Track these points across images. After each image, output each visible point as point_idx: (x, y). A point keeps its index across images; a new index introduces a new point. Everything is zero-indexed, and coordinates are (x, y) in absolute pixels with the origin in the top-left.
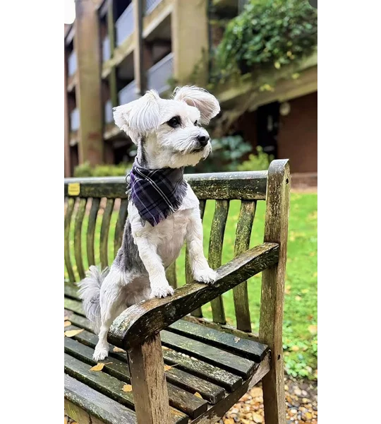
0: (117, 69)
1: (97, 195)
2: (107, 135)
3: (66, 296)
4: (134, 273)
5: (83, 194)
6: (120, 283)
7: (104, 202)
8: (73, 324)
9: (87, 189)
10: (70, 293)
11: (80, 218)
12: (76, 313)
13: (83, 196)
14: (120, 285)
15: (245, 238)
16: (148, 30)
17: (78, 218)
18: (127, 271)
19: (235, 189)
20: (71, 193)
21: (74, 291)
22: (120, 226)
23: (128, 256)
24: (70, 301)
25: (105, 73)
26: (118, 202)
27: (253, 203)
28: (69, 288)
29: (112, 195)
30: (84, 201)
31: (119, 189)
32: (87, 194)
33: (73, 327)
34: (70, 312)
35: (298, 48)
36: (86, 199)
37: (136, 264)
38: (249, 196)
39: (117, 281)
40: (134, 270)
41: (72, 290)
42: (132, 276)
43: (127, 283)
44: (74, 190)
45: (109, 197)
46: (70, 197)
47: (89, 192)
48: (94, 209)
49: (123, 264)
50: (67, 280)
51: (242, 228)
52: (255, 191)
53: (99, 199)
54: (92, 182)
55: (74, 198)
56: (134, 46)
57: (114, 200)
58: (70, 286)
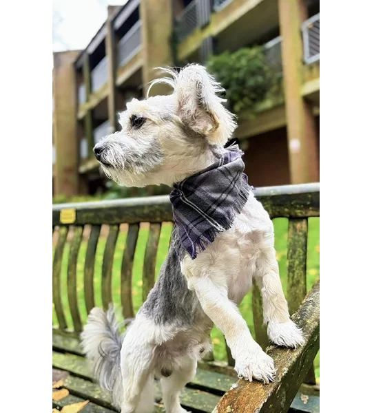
0: (92, 111)
1: (98, 221)
2: (83, 169)
3: (56, 350)
4: (178, 326)
5: (80, 222)
6: (154, 340)
7: (105, 230)
8: (72, 393)
9: (84, 215)
10: (61, 345)
11: (75, 250)
12: (72, 374)
13: (79, 224)
14: (153, 344)
15: (300, 263)
16: (121, 79)
17: (72, 249)
18: (167, 323)
19: (280, 205)
20: (64, 220)
21: (66, 342)
22: (128, 257)
23: (169, 300)
24: (62, 357)
25: (81, 114)
26: (124, 228)
27: (304, 222)
28: (58, 338)
29: (117, 220)
30: (80, 229)
31: (127, 212)
32: (84, 221)
33: (72, 397)
34: (64, 373)
35: (253, 95)
36: (83, 226)
37: (182, 312)
38: (299, 213)
39: (149, 339)
40: (178, 321)
41: (63, 340)
42: (173, 330)
43: (165, 339)
44: (68, 217)
45: (113, 222)
46: (62, 225)
47: (87, 218)
48: (94, 239)
49: (160, 313)
50: (57, 326)
51: (294, 252)
52: (306, 207)
53: (99, 226)
54: (91, 207)
55: (67, 226)
56: (109, 92)
57: (118, 225)
58: (59, 334)
